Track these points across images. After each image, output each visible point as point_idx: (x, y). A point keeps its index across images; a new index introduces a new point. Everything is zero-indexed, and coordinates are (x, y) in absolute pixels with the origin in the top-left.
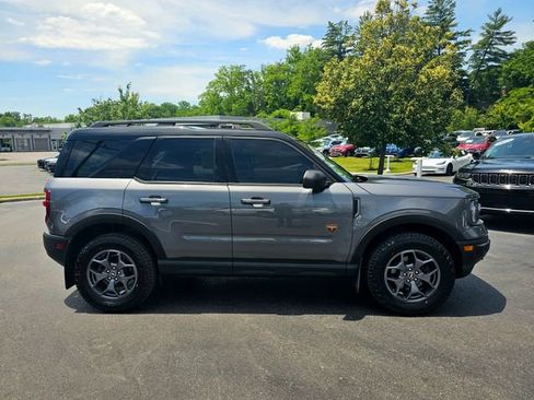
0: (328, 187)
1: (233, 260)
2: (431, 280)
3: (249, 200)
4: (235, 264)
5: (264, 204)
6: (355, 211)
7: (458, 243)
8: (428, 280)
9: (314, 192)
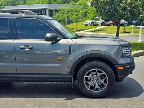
0: (59, 41)
1: (17, 74)
2: (105, 82)
3: (23, 47)
4: (18, 76)
5: (30, 48)
6: (70, 52)
7: (115, 65)
8: (103, 82)
9: (52, 43)
